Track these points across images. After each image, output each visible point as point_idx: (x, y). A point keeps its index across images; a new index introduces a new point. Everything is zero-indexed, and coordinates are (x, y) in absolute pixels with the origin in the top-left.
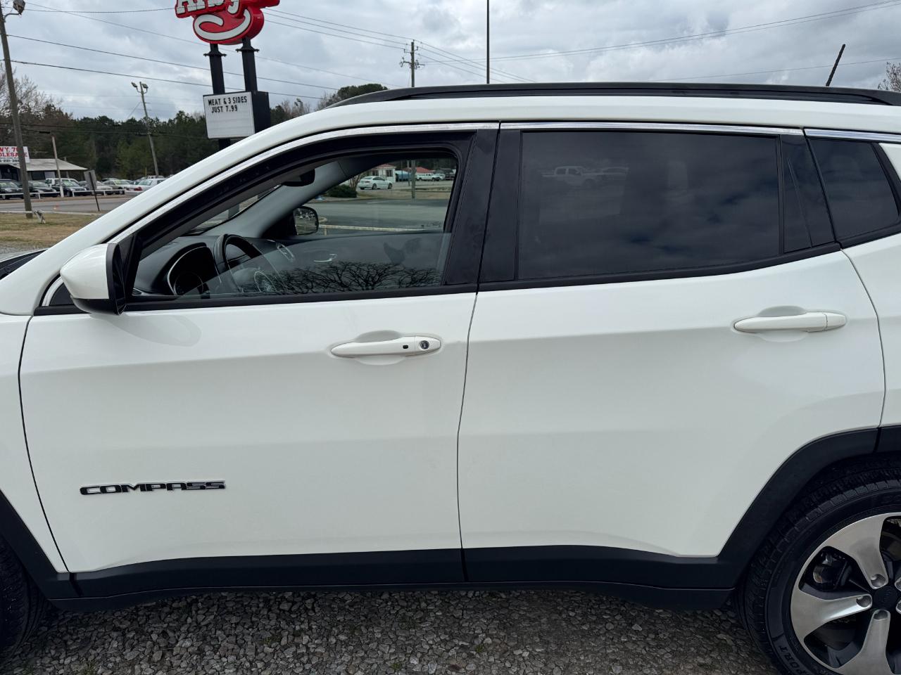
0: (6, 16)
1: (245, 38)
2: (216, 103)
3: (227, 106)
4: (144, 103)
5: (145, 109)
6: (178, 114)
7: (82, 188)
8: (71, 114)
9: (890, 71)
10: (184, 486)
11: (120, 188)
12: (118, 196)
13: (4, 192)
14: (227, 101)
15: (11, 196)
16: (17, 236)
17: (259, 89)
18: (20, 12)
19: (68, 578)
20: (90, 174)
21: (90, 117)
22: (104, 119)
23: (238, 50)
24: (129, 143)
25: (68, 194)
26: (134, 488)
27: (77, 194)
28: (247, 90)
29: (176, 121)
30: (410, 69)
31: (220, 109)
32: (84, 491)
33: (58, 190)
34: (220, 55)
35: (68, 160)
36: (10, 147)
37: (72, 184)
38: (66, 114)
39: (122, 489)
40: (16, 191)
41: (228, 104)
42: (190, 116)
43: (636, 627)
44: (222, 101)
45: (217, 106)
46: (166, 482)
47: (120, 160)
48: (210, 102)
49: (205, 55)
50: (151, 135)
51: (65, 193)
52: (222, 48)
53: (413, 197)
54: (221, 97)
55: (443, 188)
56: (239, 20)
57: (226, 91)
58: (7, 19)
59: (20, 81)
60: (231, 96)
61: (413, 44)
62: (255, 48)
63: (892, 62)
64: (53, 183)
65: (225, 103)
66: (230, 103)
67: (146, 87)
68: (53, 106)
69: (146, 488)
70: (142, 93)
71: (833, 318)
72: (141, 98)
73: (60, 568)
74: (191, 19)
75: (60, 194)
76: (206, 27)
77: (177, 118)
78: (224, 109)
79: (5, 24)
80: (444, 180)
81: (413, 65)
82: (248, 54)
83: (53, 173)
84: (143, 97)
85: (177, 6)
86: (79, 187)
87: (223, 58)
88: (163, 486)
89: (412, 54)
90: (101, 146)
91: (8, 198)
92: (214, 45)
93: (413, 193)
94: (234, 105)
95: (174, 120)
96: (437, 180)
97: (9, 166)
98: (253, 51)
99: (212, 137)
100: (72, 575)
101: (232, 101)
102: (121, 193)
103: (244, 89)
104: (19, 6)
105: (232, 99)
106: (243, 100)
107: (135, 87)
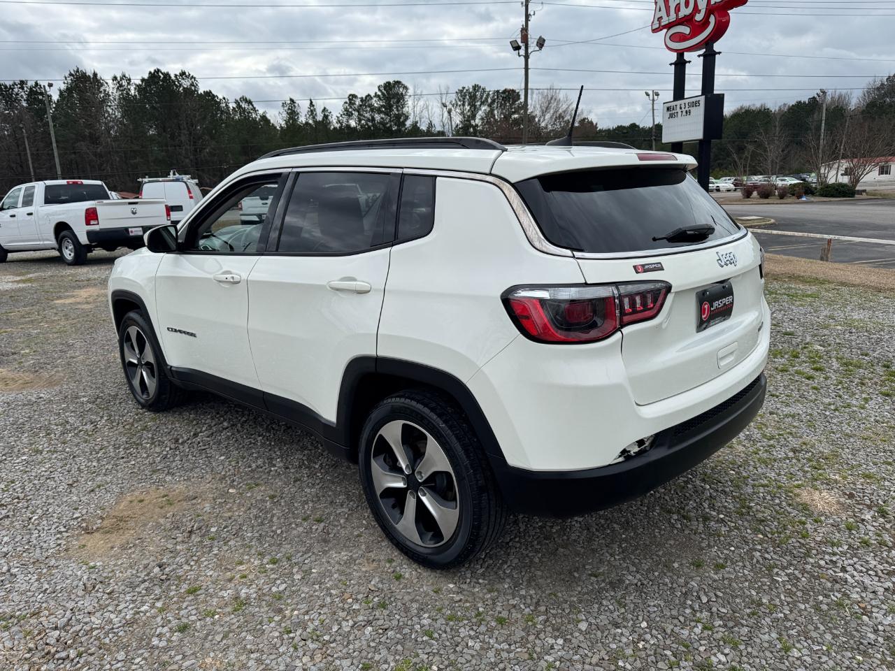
0: (531, 52)
1: (709, 43)
2: (673, 109)
3: (682, 112)
4: (653, 110)
5: (653, 116)
10: (187, 334)
14: (683, 106)
17: (714, 92)
18: (541, 49)
21: (624, 125)
22: (634, 126)
23: (699, 56)
26: (178, 331)
28: (703, 94)
31: (676, 114)
34: (685, 62)
39: (175, 330)
44: (679, 107)
45: (673, 112)
46: (184, 330)
48: (668, 109)
49: (671, 64)
54: (682, 102)
57: (685, 96)
60: (688, 101)
66: (685, 108)
67: (657, 94)
69: (180, 332)
70: (653, 100)
72: (652, 107)
74: (663, 32)
79: (529, 60)
84: (653, 104)
87: (687, 64)
88: (183, 332)
92: (680, 54)
94: (688, 110)
98: (714, 54)
99: (666, 140)
100: (171, 367)
103: (700, 94)
104: (541, 43)
105: (687, 105)
106: (696, 104)
107: (648, 95)
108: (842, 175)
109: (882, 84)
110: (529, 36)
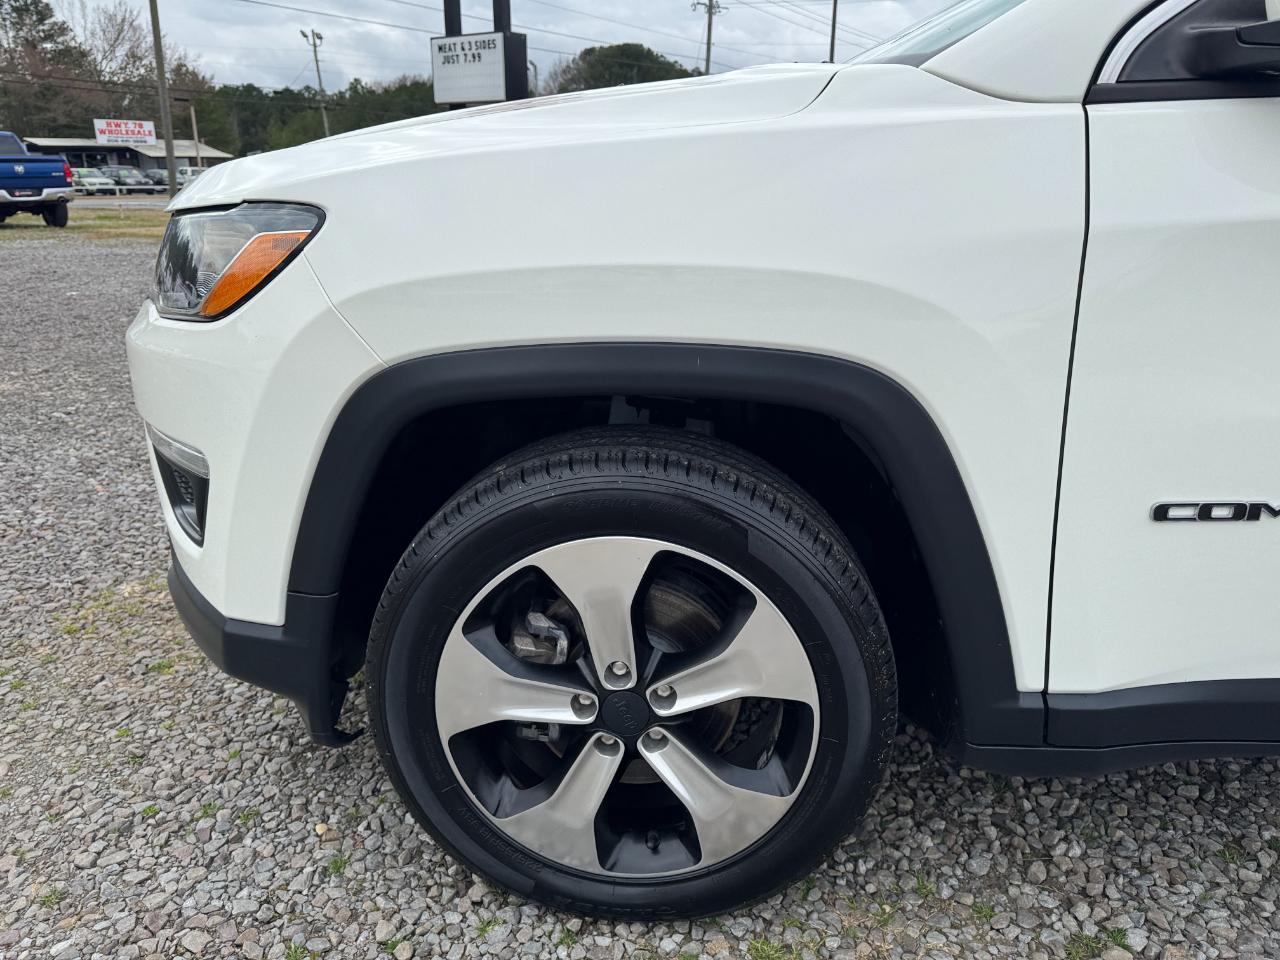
2: (450, 49)
3: (465, 55)
4: (317, 61)
5: (318, 70)
6: (352, 84)
8: (212, 78)
13: (125, 184)
14: (467, 47)
15: (135, 190)
17: (514, 29)
19: (1038, 705)
21: (231, 85)
22: (250, 89)
24: (284, 122)
28: (497, 29)
29: (349, 93)
30: (707, 16)
31: (455, 58)
32: (1161, 513)
35: (208, 143)
36: (130, 122)
38: (203, 77)
39: (1251, 512)
40: (140, 183)
41: (467, 51)
42: (368, 86)
44: (459, 47)
45: (450, 54)
48: (440, 48)
50: (326, 108)
54: (457, 40)
57: (464, 32)
60: (473, 39)
64: (191, 174)
65: (463, 49)
66: (470, 49)
67: (320, 38)
68: (185, 66)
70: (315, 46)
72: (312, 54)
73: (1028, 679)
77: (350, 89)
78: (462, 58)
81: (712, 8)
83: (187, 161)
84: (315, 51)
90: (245, 125)
91: (130, 192)
94: (476, 53)
95: (346, 92)
97: (128, 149)
99: (442, 102)
101: (474, 47)
103: (492, 29)
105: (473, 44)
106: (488, 45)
107: (305, 36)
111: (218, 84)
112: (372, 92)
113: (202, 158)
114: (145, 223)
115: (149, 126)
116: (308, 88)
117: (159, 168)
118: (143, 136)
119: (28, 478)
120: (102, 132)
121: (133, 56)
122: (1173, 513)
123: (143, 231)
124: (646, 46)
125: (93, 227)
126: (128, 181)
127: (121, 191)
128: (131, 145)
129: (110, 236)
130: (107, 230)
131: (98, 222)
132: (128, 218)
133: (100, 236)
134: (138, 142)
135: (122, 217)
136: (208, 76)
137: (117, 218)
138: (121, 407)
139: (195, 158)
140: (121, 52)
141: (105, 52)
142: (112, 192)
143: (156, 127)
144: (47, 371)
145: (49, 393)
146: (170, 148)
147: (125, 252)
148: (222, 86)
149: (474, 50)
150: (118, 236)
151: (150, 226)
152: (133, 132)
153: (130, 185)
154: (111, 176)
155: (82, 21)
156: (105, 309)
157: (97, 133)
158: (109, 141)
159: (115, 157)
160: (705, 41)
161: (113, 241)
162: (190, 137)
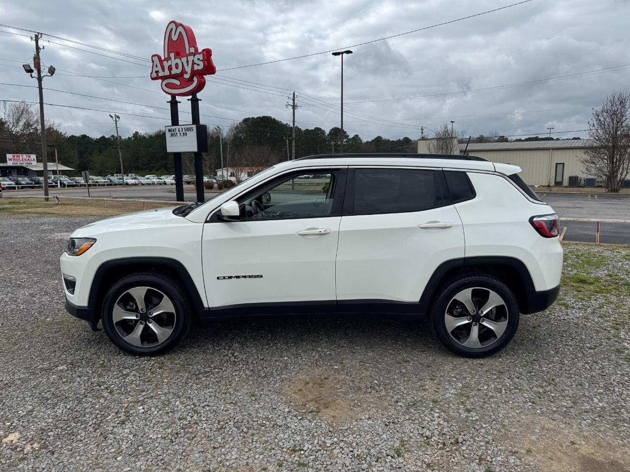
0: (44, 76)
1: (193, 93)
2: (173, 131)
4: (117, 127)
5: (117, 132)
6: (134, 134)
7: (72, 182)
9: (595, 113)
10: (250, 277)
11: (97, 182)
12: (95, 187)
13: (20, 184)
14: (181, 130)
15: (25, 187)
16: (51, 211)
17: (201, 123)
18: (52, 75)
19: (208, 309)
20: (85, 173)
22: (84, 137)
23: (188, 100)
24: (100, 152)
25: (62, 185)
26: (234, 277)
27: (68, 186)
28: (194, 123)
29: (133, 138)
30: (292, 110)
31: (176, 134)
32: (218, 278)
33: (56, 183)
34: (177, 102)
35: (61, 163)
36: (24, 155)
37: (65, 179)
38: (61, 133)
39: (230, 277)
40: (28, 184)
41: (181, 132)
42: (142, 135)
43: (399, 343)
44: (177, 130)
45: (174, 133)
46: (244, 275)
47: (94, 164)
48: (169, 130)
49: (168, 102)
50: (120, 148)
51: (61, 185)
52: (178, 98)
53: (293, 189)
54: (177, 127)
55: (312, 184)
56: (191, 82)
57: (180, 124)
58: (43, 79)
59: (34, 112)
60: (183, 127)
61: (294, 93)
62: (199, 98)
63: (595, 108)
64: (53, 178)
65: (179, 131)
67: (119, 118)
68: (53, 128)
69: (238, 277)
70: (116, 121)
71: (448, 224)
72: (115, 125)
73: (206, 305)
74: (160, 81)
75: (57, 186)
76: (169, 86)
77: (133, 136)
78: (179, 134)
79: (42, 82)
80: (312, 178)
81: (294, 107)
82: (195, 103)
84: (116, 123)
85: (152, 73)
86: (70, 181)
87: (178, 104)
88: (243, 277)
89: (294, 100)
90: (81, 154)
91: (22, 188)
92: (173, 96)
93: (293, 187)
94: (185, 132)
95: (132, 138)
96: (308, 178)
97: (22, 167)
98: (198, 100)
99: (170, 152)
100: (209, 308)
102: (97, 185)
103: (191, 123)
104: (52, 71)
105: (183, 129)
106: (190, 129)
107: (111, 117)
108: (230, 176)
109: (237, 126)
110: (41, 64)
111: (68, 135)
112: (144, 138)
113: (59, 170)
114: (33, 206)
115: (33, 156)
116: (113, 136)
117: (37, 176)
118: (31, 162)
119: (15, 299)
120: (10, 160)
121: (28, 125)
122: (220, 278)
123: (33, 210)
124: (272, 117)
125: (9, 208)
126: (23, 182)
127: (18, 187)
128: (24, 165)
129: (19, 213)
130: (17, 210)
131: (11, 206)
132: (24, 203)
133: (14, 213)
134: (28, 164)
135: (21, 202)
136: (63, 133)
137: (19, 203)
138: (38, 280)
139: (56, 170)
140: (21, 124)
141: (14, 124)
142: (14, 188)
143: (37, 157)
144: (11, 270)
145: (14, 276)
146: (45, 166)
147: (27, 221)
148: (71, 135)
149: (184, 131)
150: (22, 213)
151: (36, 208)
152: (25, 159)
153: (23, 184)
154: (13, 181)
155: (4, 110)
156: (26, 247)
157: (8, 160)
158: (13, 164)
159: (16, 170)
160: (292, 120)
161: (21, 216)
162: (54, 161)
